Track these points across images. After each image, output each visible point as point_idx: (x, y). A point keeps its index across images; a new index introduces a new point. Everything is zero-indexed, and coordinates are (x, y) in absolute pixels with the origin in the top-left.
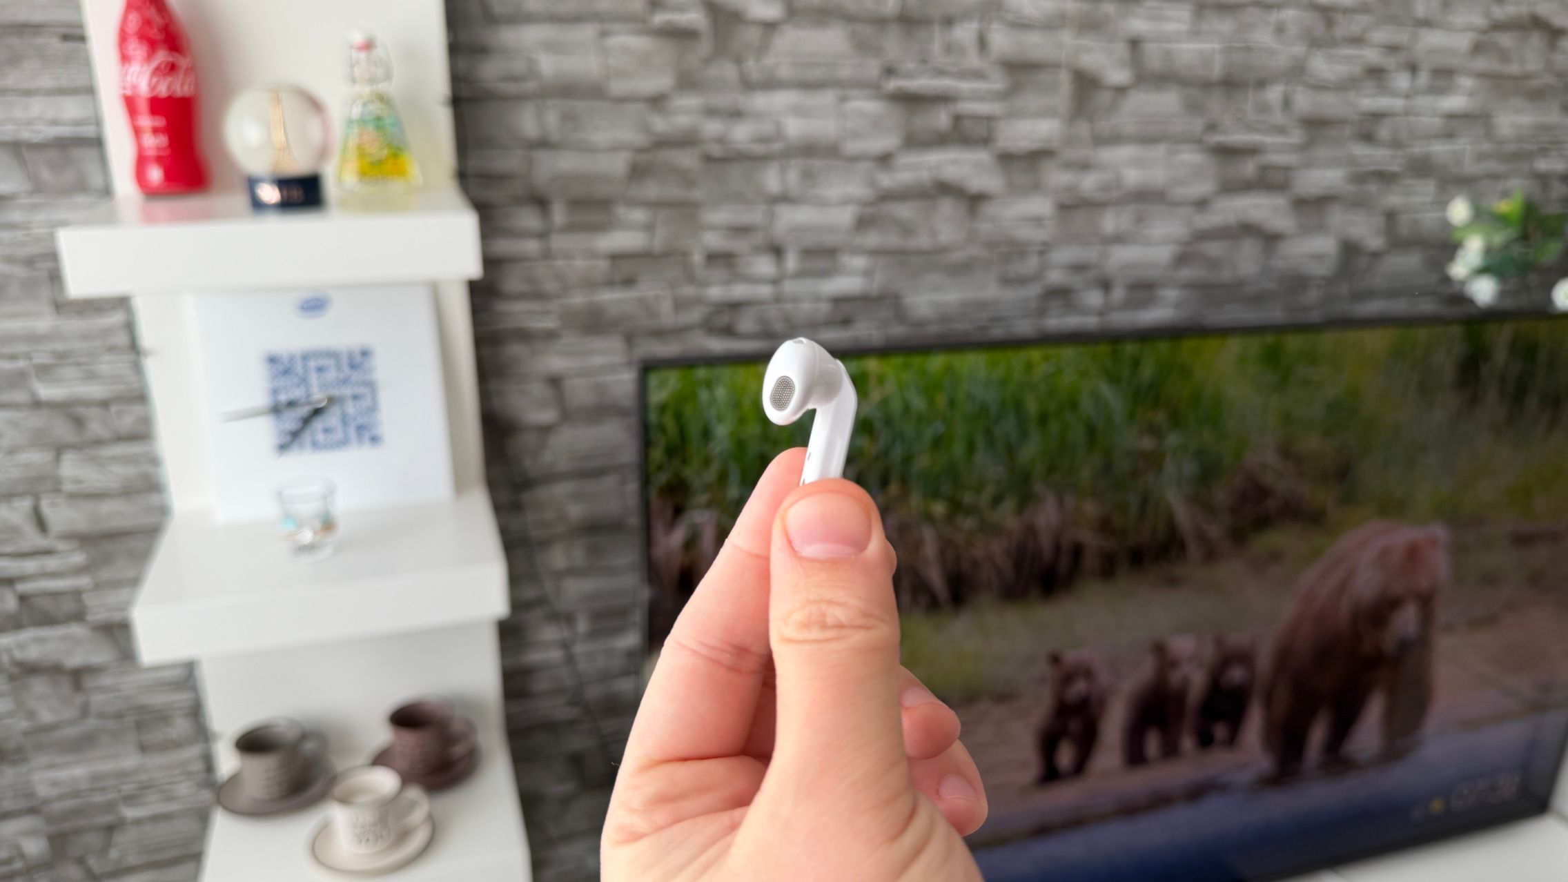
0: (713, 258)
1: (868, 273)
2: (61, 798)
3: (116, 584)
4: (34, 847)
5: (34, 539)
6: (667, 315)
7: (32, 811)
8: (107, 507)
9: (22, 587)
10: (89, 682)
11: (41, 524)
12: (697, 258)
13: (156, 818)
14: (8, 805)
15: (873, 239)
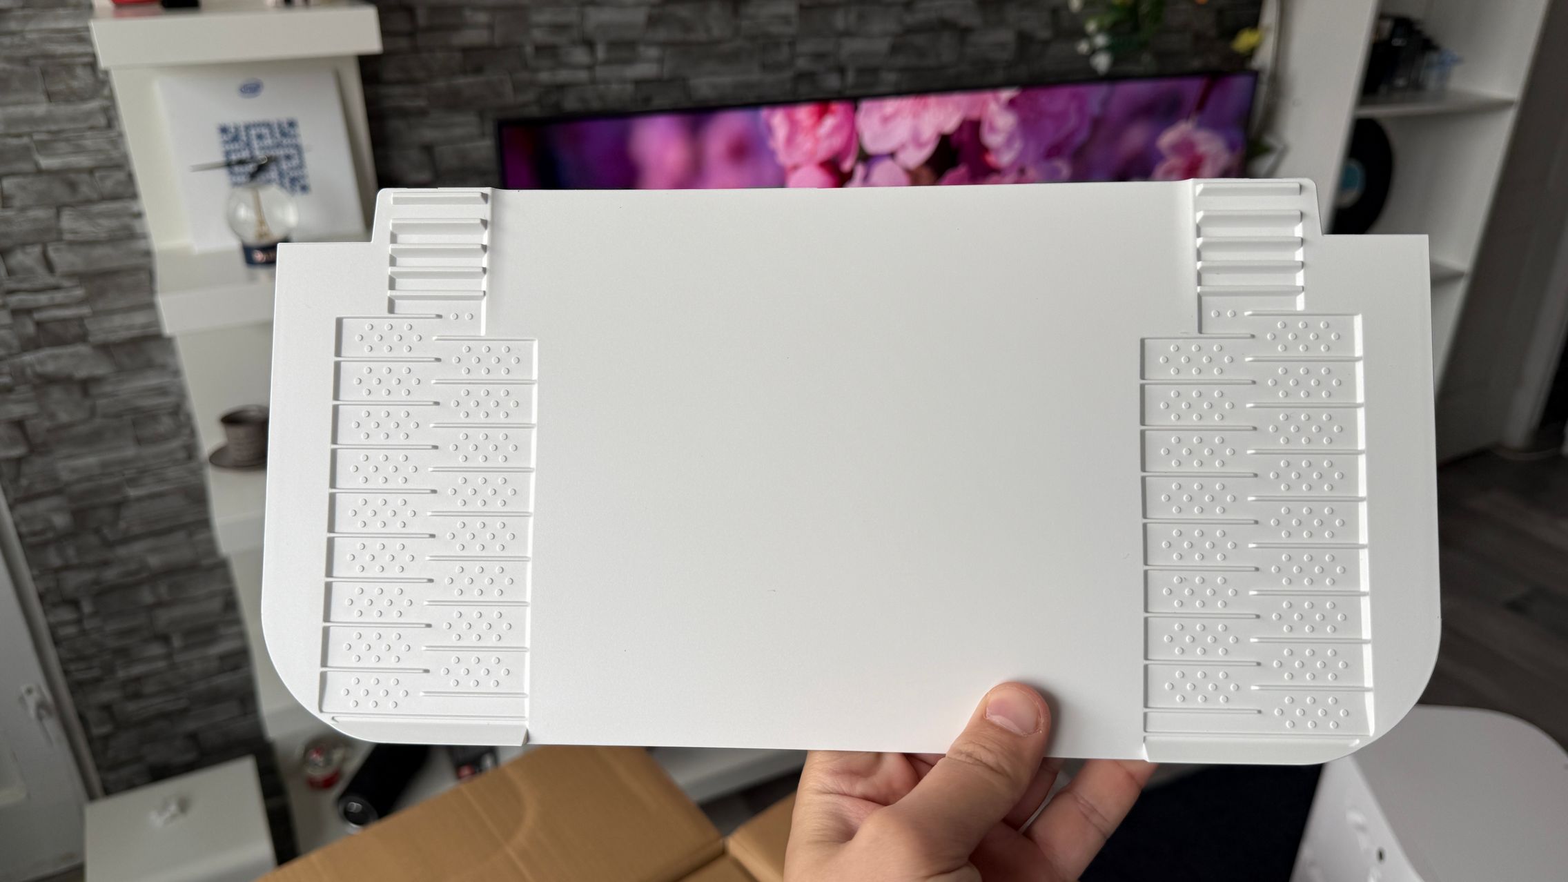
0: (540, 49)
1: (660, 61)
2: (78, 481)
3: (111, 312)
4: (61, 521)
5: (45, 279)
6: (510, 97)
7: (58, 492)
8: (99, 252)
9: (37, 316)
10: (94, 390)
11: (49, 266)
12: (529, 49)
13: (153, 496)
14: (39, 487)
15: (662, 34)
